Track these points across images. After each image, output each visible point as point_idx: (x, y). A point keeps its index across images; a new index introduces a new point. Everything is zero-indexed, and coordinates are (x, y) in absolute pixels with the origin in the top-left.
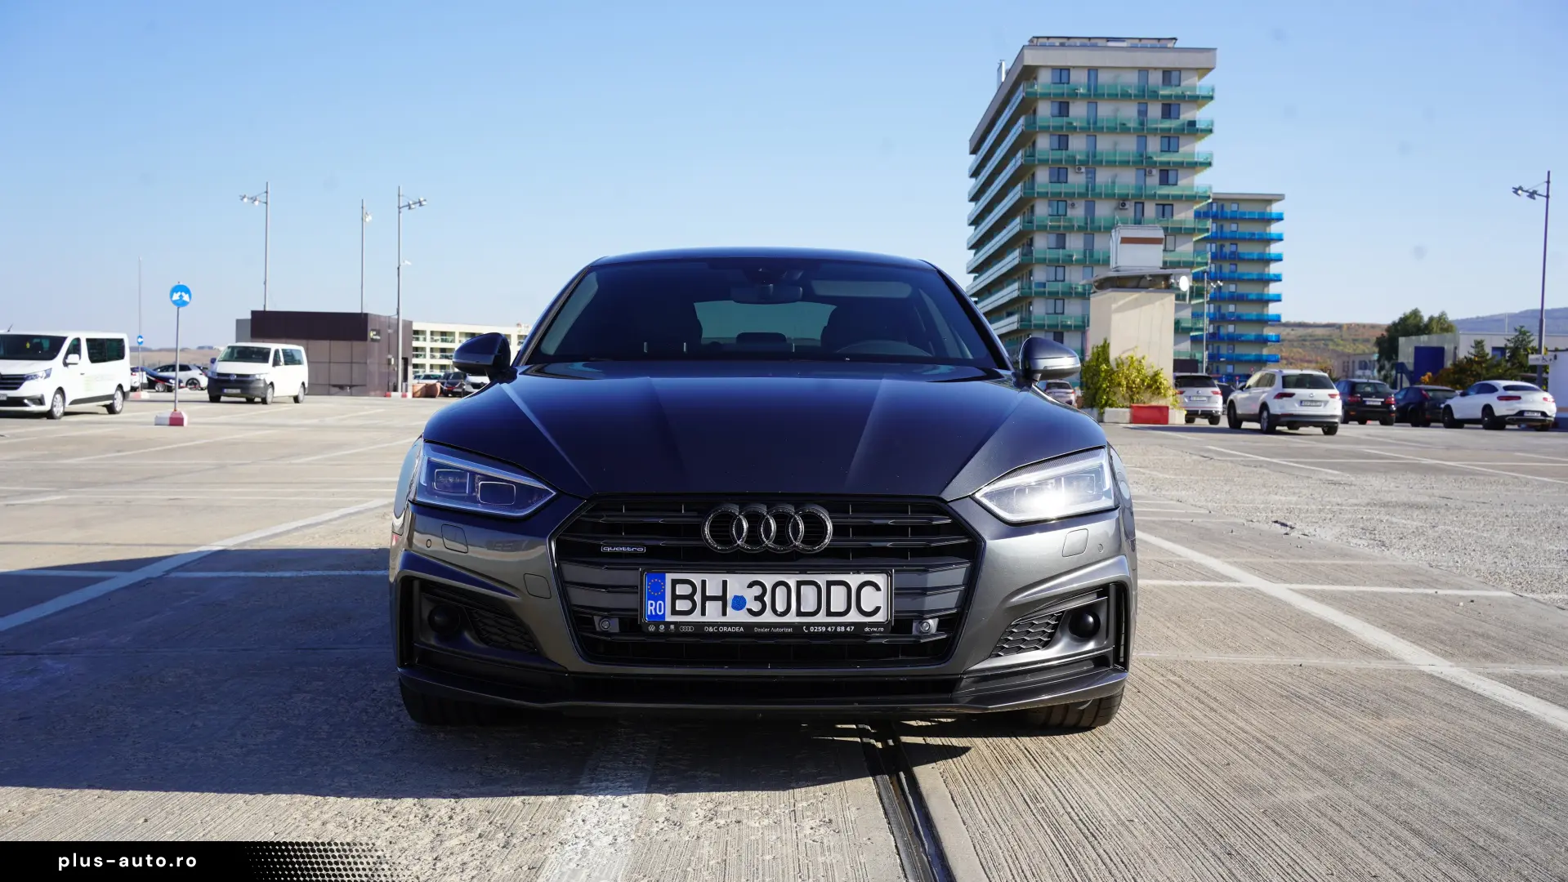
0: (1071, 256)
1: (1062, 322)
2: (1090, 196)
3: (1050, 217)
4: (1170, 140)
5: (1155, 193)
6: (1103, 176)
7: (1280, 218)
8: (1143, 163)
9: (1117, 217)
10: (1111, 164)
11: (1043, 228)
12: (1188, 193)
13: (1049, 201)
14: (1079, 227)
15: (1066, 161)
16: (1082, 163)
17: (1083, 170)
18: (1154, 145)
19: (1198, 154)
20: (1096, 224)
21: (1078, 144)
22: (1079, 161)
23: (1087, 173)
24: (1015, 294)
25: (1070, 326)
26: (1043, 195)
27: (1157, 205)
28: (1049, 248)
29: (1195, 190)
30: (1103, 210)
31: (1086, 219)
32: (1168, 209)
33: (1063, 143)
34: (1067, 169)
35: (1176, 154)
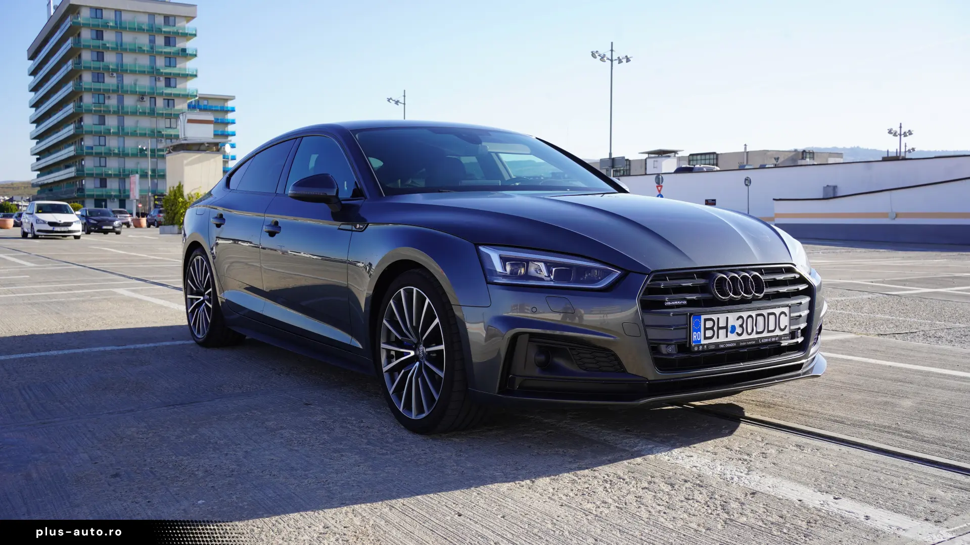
0: (110, 130)
1: (105, 172)
2: (120, 92)
3: (93, 105)
4: (171, 59)
5: (163, 92)
6: (128, 80)
7: (233, 110)
8: (154, 73)
9: (139, 106)
10: (133, 72)
11: (89, 111)
12: (182, 93)
13: (93, 94)
14: (114, 111)
15: (103, 69)
16: (114, 70)
17: (115, 75)
18: (160, 62)
19: (189, 69)
20: (125, 110)
21: (110, 58)
22: (112, 69)
23: (117, 77)
24: (72, 154)
25: (111, 175)
26: (89, 90)
27: (164, 99)
28: (94, 124)
29: (188, 91)
30: (130, 102)
31: (118, 107)
32: (171, 102)
33: (100, 57)
34: (104, 74)
35: (175, 68)
